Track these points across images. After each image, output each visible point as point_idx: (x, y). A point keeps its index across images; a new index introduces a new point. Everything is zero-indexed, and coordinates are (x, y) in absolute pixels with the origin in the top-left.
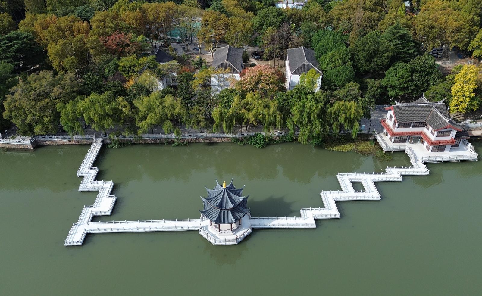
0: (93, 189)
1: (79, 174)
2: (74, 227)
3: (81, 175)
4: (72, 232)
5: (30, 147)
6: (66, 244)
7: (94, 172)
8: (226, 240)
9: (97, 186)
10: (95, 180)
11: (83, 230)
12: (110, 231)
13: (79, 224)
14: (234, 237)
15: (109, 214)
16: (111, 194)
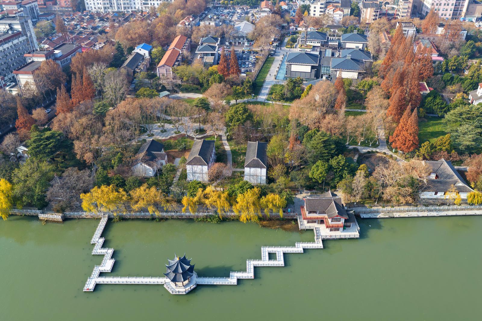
0: (101, 254)
1: (92, 242)
2: (89, 280)
3: (93, 243)
4: (87, 283)
5: (61, 220)
6: (84, 290)
7: (102, 240)
8: (179, 292)
9: (104, 251)
10: (102, 247)
11: (94, 282)
12: (110, 283)
13: (92, 278)
14: (184, 290)
15: (110, 272)
16: (112, 258)
